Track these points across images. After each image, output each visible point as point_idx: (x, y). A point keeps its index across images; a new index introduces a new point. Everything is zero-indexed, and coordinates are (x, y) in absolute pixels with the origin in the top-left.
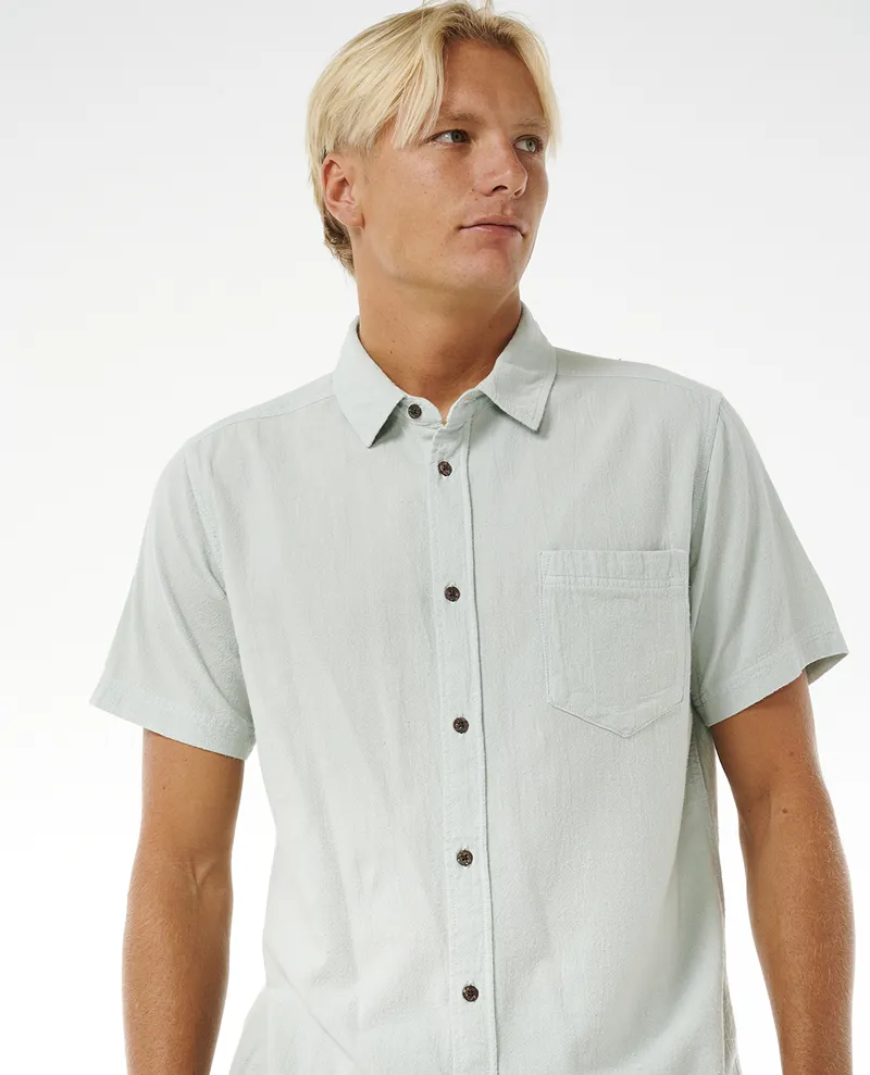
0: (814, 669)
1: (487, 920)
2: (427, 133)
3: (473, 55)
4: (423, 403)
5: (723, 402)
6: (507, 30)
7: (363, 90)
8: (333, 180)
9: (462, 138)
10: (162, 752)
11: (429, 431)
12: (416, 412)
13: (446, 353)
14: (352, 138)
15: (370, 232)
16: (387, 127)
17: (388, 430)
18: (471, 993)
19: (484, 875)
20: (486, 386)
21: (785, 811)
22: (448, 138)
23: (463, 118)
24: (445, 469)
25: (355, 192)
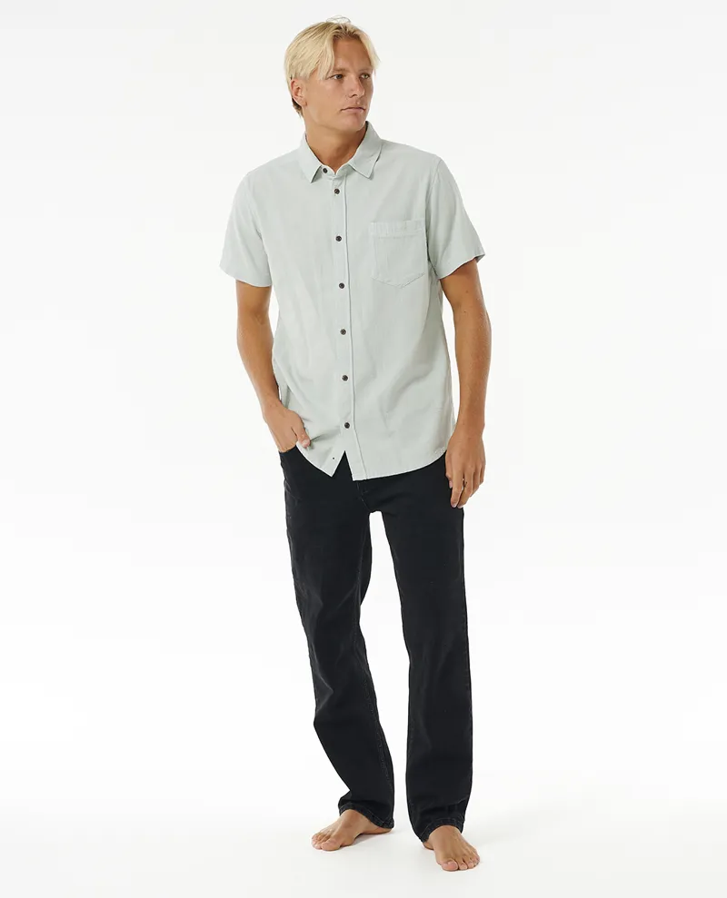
0: (477, 259)
1: (351, 354)
2: (330, 75)
3: (343, 44)
4: (328, 168)
5: (441, 161)
6: (356, 33)
7: (306, 57)
8: (295, 88)
9: (340, 77)
10: (243, 288)
11: (330, 177)
12: (325, 171)
13: (338, 149)
14: (302, 74)
15: (310, 107)
16: (314, 72)
17: (316, 177)
18: (345, 378)
19: (350, 338)
20: (350, 162)
22: (335, 77)
23: (341, 70)
24: (337, 191)
25: (302, 94)
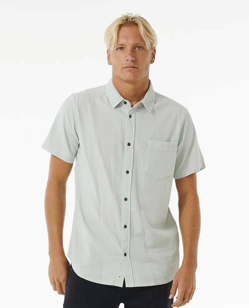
1: (130, 213)
4: (127, 101)
10: (55, 160)
11: (128, 107)
12: (125, 103)
17: (119, 106)
18: (125, 227)
19: (130, 203)
21: (189, 200)
24: (130, 116)
